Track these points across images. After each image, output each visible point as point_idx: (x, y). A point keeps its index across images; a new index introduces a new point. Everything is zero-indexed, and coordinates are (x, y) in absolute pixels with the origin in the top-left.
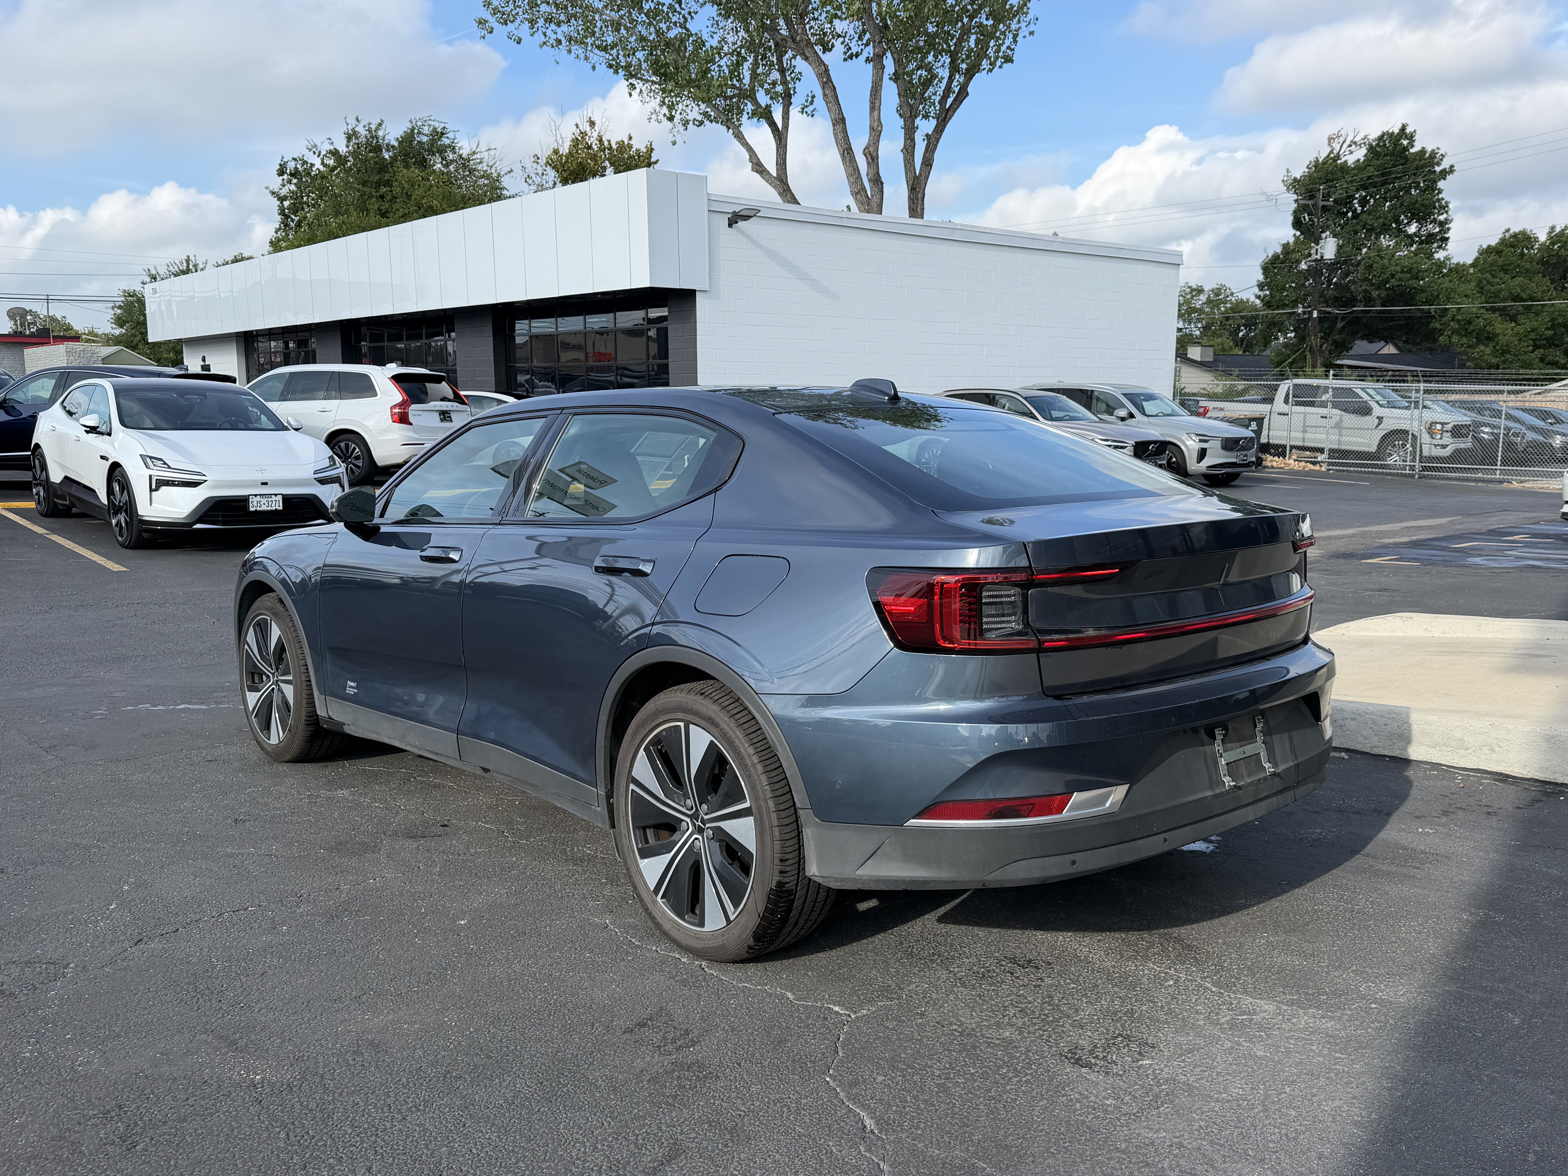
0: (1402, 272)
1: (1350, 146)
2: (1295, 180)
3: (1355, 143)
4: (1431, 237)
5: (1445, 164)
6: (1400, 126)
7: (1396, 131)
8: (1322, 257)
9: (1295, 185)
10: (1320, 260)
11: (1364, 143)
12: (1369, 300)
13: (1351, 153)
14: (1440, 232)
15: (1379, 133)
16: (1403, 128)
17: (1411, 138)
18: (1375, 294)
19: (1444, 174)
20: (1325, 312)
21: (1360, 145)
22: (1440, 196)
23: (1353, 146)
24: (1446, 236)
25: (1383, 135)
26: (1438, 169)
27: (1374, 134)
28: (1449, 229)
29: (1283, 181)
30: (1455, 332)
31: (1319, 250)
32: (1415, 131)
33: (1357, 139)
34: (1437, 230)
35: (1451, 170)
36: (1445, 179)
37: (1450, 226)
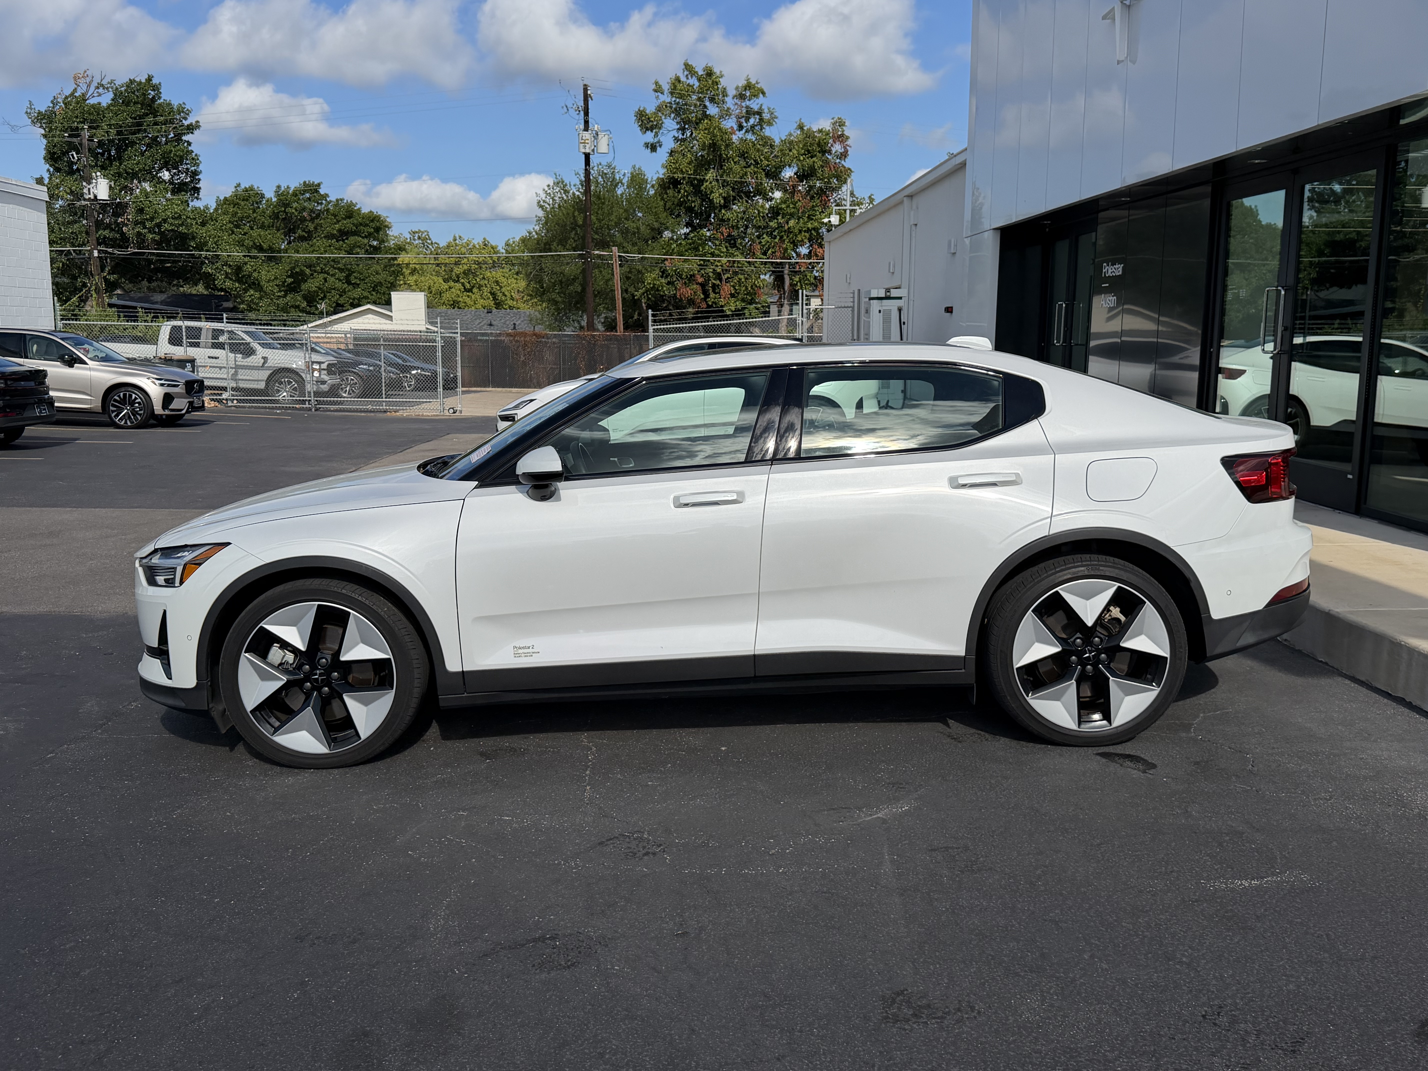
0: (176, 218)
2: (39, 113)
3: (102, 85)
4: (184, 186)
5: (191, 120)
6: (146, 76)
7: (143, 81)
8: (95, 197)
9: (43, 119)
10: (93, 200)
11: (112, 88)
12: (142, 243)
13: (100, 95)
14: (191, 181)
15: (127, 80)
16: (149, 79)
17: (156, 88)
18: (149, 237)
19: (191, 129)
20: (106, 252)
21: (107, 88)
22: (190, 148)
24: (198, 186)
25: (132, 81)
28: (199, 180)
30: (227, 276)
31: (92, 190)
32: (160, 84)
33: (104, 82)
34: (189, 179)
35: (197, 125)
36: (192, 133)
37: (199, 177)
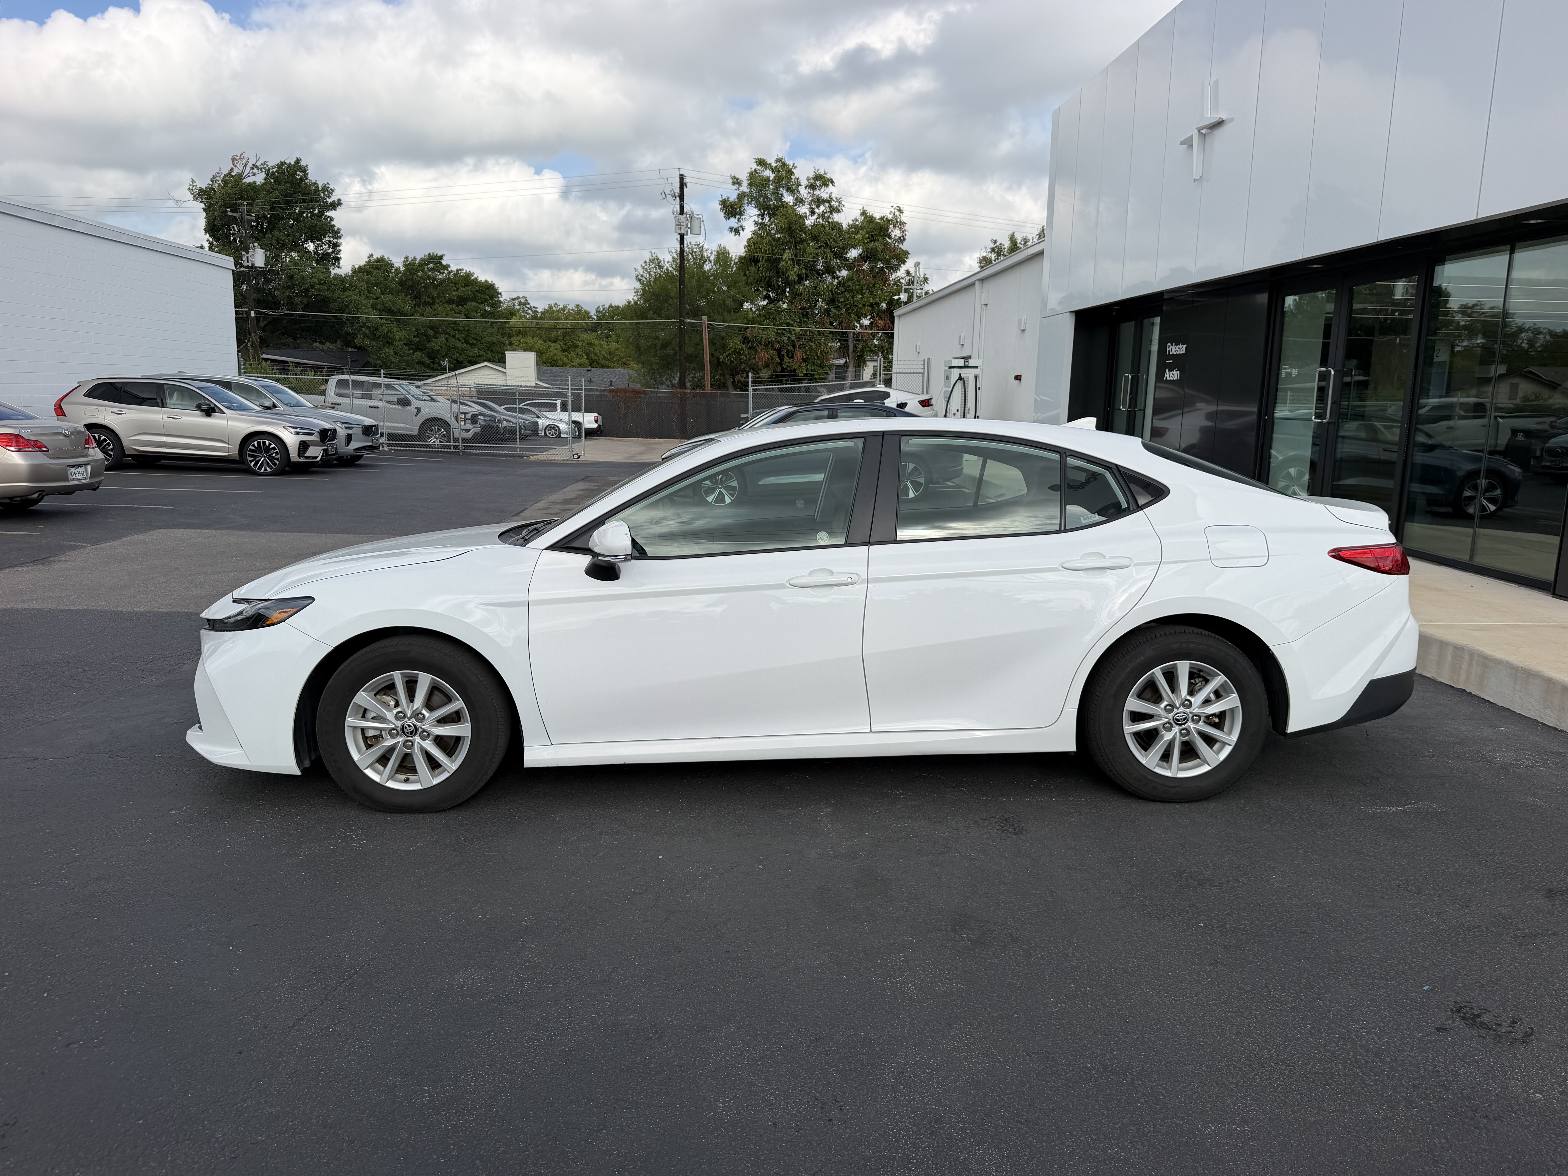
0: (320, 284)
1: (252, 168)
2: (201, 189)
3: (257, 167)
4: (326, 256)
5: (334, 198)
6: (295, 159)
7: (293, 163)
8: (253, 265)
9: (204, 195)
10: (251, 267)
11: (265, 168)
12: (291, 305)
13: (254, 175)
14: (333, 252)
15: (278, 162)
16: (298, 161)
17: (304, 170)
18: (298, 300)
19: (334, 206)
20: (262, 313)
21: (261, 169)
22: (333, 223)
23: (255, 171)
24: (339, 256)
25: (283, 163)
26: (329, 200)
27: (273, 162)
28: (340, 251)
29: (189, 189)
30: (365, 336)
31: (250, 258)
32: (307, 166)
33: (258, 164)
34: (330, 250)
35: (339, 203)
36: (335, 209)
37: (340, 248)
